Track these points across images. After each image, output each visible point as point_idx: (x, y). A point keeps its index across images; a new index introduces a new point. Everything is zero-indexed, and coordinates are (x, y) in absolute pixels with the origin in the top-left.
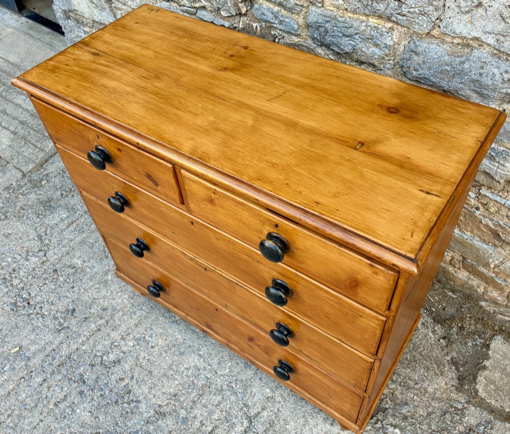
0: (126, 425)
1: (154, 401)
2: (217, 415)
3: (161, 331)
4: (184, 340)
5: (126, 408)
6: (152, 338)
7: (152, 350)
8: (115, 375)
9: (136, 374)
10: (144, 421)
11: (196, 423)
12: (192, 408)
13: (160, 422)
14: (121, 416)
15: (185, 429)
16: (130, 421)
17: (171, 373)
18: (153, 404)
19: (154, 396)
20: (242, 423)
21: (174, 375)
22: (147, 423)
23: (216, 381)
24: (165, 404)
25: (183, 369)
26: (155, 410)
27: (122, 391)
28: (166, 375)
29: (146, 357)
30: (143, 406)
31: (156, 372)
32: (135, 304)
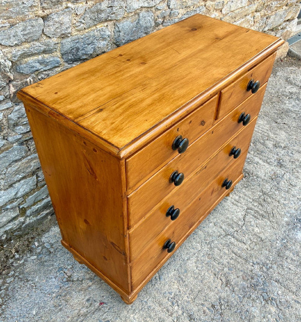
0: (236, 306)
1: (219, 288)
2: (226, 251)
3: (167, 286)
4: (175, 270)
5: (225, 307)
6: (172, 292)
7: (182, 292)
8: (201, 317)
9: (200, 302)
10: (232, 293)
11: (232, 262)
12: (223, 265)
13: (232, 283)
14: (231, 309)
15: (235, 268)
16: (234, 303)
17: (200, 277)
18: (221, 288)
19: (216, 288)
20: (230, 238)
21: (202, 276)
22: (234, 292)
23: (205, 251)
24: (220, 281)
25: (197, 270)
26: (225, 287)
27: (213, 311)
28: (201, 281)
29: (187, 296)
30: (223, 295)
31: (199, 288)
32: (140, 308)
